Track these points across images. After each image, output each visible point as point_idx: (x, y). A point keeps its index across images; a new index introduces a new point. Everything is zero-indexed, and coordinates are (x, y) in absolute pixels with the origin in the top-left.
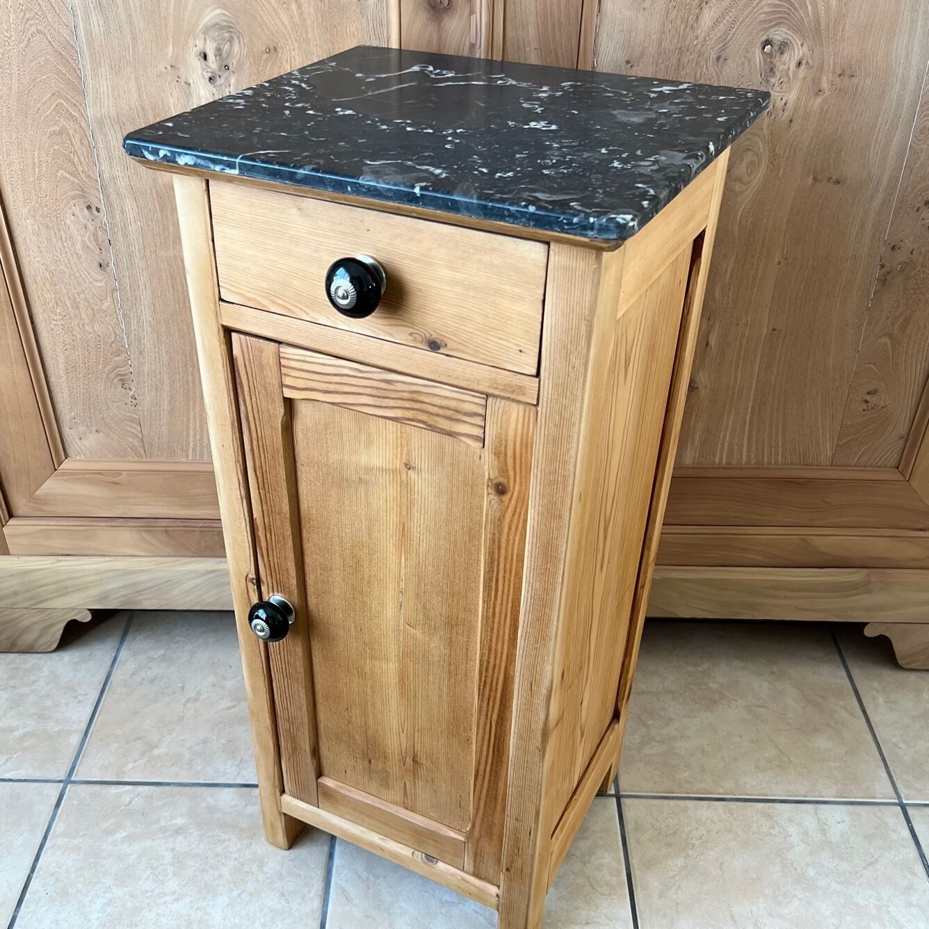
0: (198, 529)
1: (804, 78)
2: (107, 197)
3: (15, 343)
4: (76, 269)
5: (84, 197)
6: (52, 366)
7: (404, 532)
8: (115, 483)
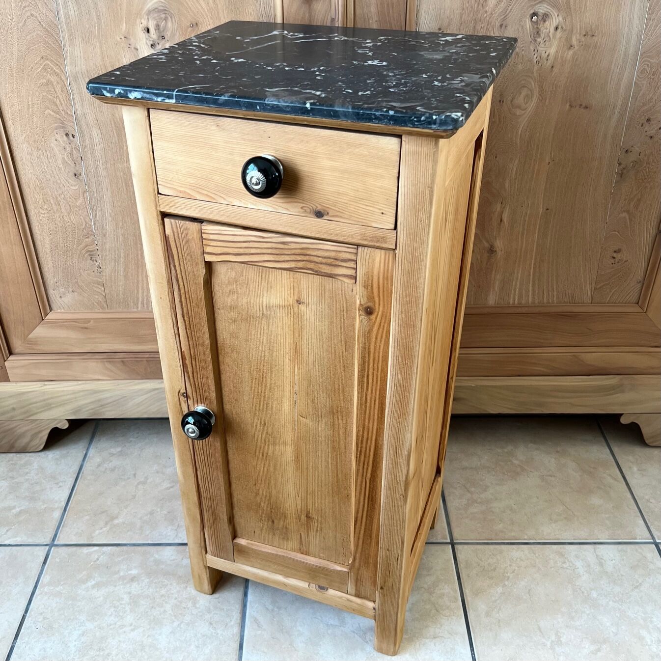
0: (145, 359)
1: (560, 38)
2: (80, 127)
3: (14, 230)
4: (58, 177)
5: (63, 127)
6: (40, 246)
7: (296, 350)
8: (86, 328)
